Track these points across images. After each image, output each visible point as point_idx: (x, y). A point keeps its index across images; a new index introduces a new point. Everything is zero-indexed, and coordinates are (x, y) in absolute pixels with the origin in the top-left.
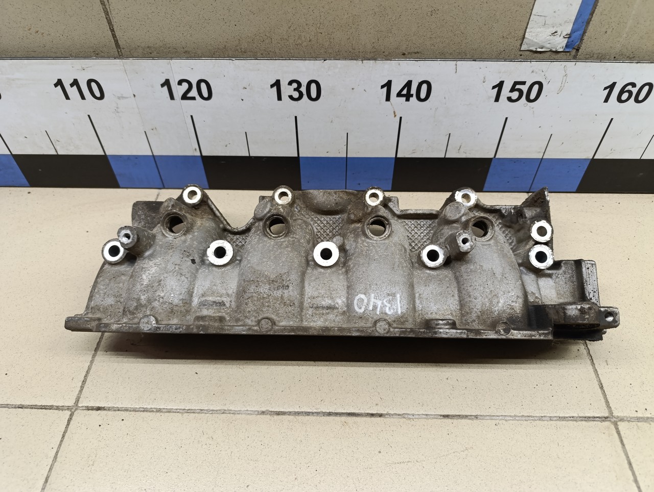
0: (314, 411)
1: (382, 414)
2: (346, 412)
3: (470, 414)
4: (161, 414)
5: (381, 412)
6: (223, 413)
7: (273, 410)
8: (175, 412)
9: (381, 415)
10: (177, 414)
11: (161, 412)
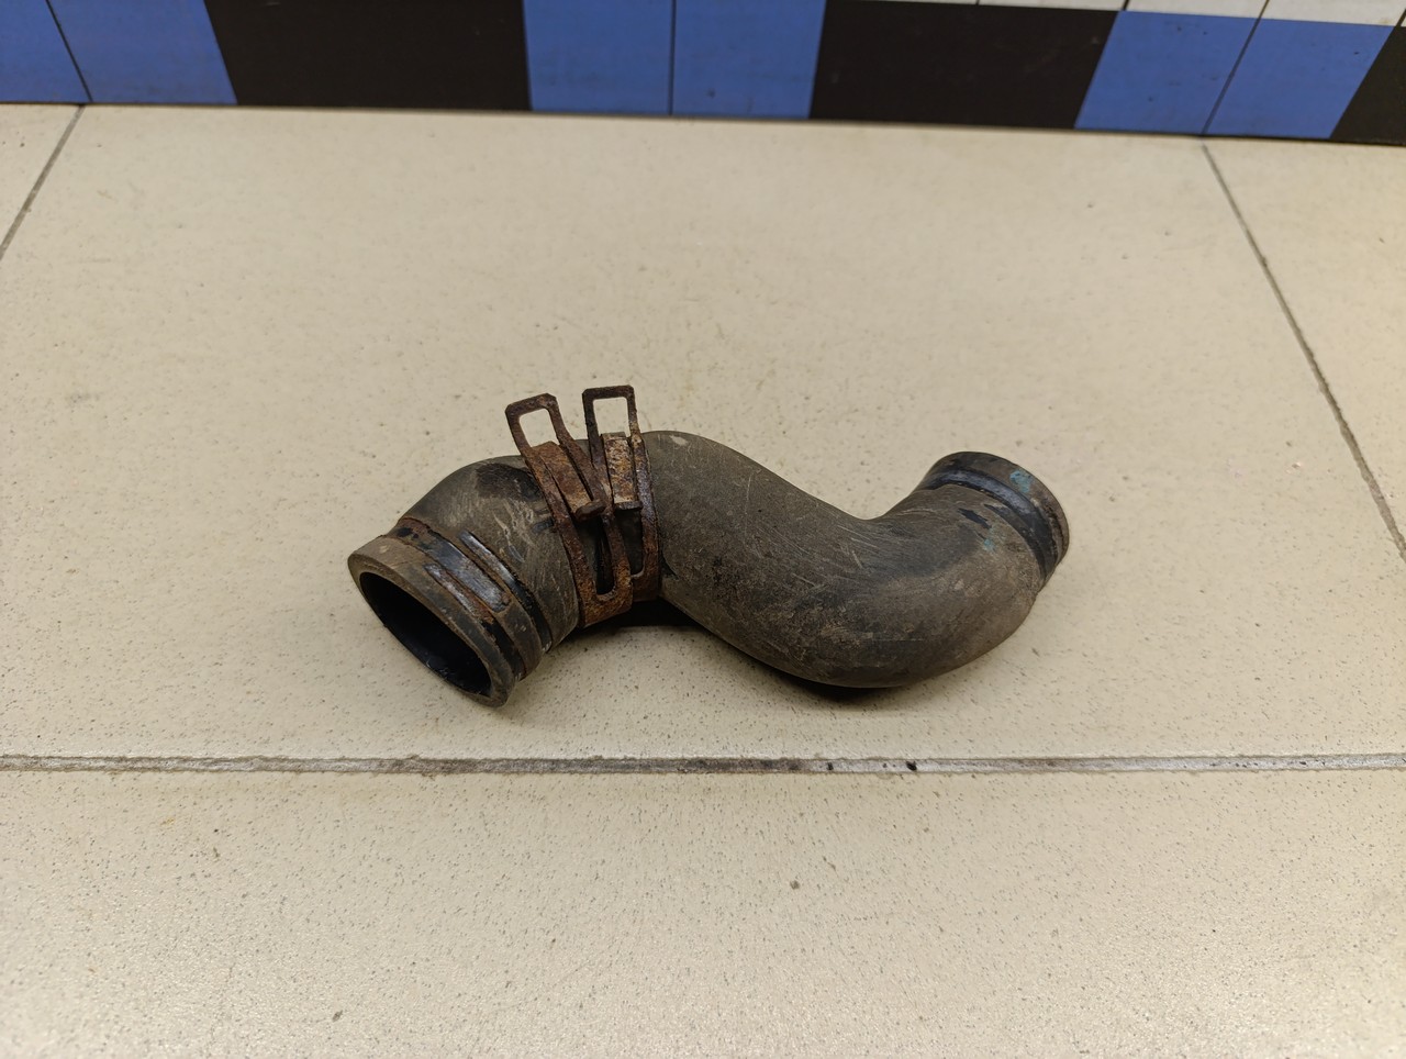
0: (572, 757)
1: (799, 760)
2: (680, 756)
3: (1080, 755)
4: (40, 775)
5: (797, 756)
6: (260, 769)
7: (431, 755)
8: (90, 769)
9: (794, 766)
10: (95, 774)
11: (38, 770)
